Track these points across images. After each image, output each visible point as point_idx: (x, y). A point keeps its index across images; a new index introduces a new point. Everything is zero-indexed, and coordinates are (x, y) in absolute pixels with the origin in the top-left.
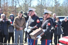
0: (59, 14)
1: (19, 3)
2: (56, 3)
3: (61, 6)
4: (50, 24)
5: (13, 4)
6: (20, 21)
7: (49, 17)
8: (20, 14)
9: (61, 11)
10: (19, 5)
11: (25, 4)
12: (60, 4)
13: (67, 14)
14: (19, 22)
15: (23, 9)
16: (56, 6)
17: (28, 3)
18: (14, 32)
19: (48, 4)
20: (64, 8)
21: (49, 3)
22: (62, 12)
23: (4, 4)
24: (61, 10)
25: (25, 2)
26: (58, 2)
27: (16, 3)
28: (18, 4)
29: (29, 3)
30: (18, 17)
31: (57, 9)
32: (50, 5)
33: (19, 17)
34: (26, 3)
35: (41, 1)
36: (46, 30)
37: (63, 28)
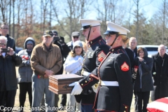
0: (143, 40)
1: (57, 16)
2: (138, 16)
3: (148, 23)
5: (45, 18)
6: (47, 56)
9: (148, 34)
10: (58, 21)
11: (70, 18)
12: (145, 19)
13: (160, 41)
14: (44, 58)
15: (66, 29)
16: (137, 23)
17: (76, 17)
18: (33, 83)
19: (119, 20)
20: (155, 28)
21: (123, 17)
22: (150, 36)
23: (25, 18)
24: (149, 32)
25: (71, 13)
26: (142, 14)
27: (51, 15)
28: (55, 18)
29: (78, 17)
30: (42, 45)
31: (140, 30)
32: (124, 20)
34: (73, 17)
35: (104, 13)
37: (155, 73)
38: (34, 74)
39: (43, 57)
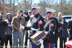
0: (65, 13)
3: (68, 3)
4: (53, 25)
5: (11, 1)
7: (52, 17)
8: (19, 13)
9: (67, 9)
10: (18, 3)
11: (25, 1)
15: (22, 7)
16: (61, 3)
19: (52, 2)
24: (68, 8)
30: (16, 17)
32: (54, 2)
33: (18, 17)
36: (49, 32)
37: (69, 30)
38: (13, 31)
39: (17, 22)
